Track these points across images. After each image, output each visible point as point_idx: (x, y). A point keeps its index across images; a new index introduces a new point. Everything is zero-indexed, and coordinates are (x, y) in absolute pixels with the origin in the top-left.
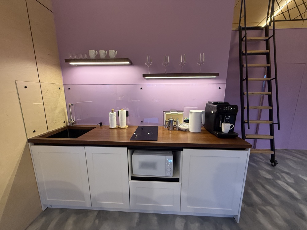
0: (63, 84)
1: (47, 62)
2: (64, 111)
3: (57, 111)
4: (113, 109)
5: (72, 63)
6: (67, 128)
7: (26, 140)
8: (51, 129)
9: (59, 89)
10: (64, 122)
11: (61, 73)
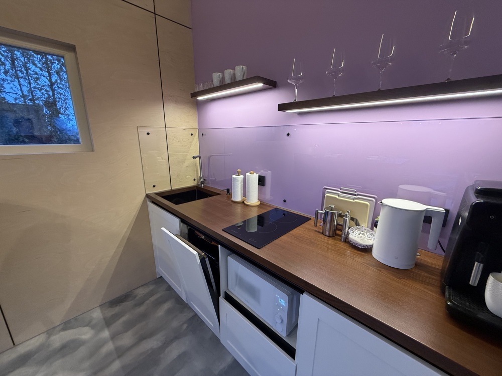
0: (198, 128)
1: (177, 101)
2: (196, 165)
3: (186, 164)
4: (239, 170)
5: (200, 98)
6: (195, 188)
7: (144, 195)
8: (175, 187)
9: (192, 135)
10: (194, 180)
11: (196, 113)
